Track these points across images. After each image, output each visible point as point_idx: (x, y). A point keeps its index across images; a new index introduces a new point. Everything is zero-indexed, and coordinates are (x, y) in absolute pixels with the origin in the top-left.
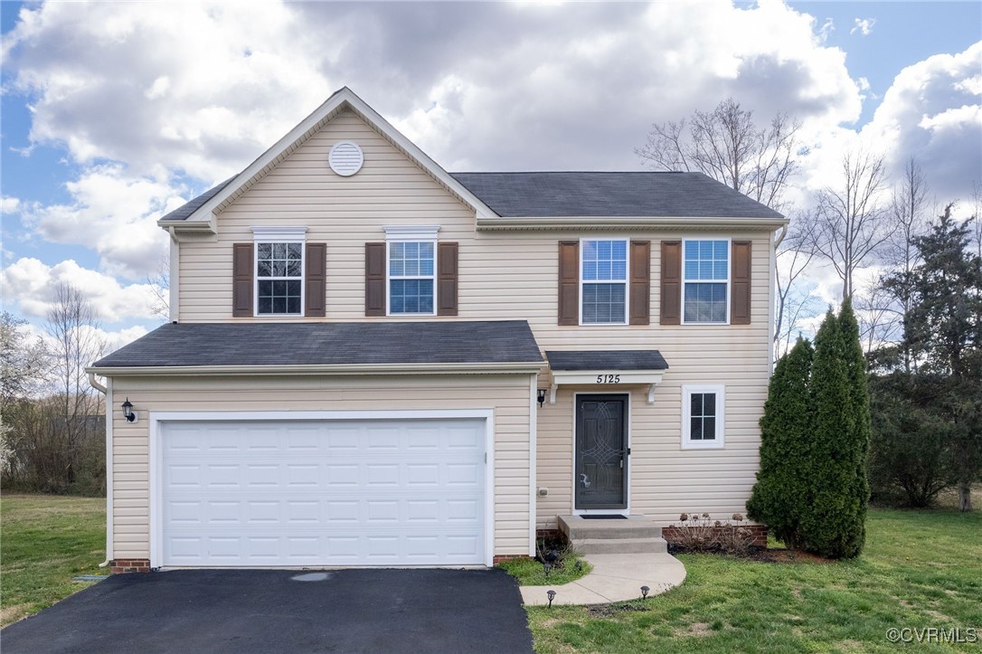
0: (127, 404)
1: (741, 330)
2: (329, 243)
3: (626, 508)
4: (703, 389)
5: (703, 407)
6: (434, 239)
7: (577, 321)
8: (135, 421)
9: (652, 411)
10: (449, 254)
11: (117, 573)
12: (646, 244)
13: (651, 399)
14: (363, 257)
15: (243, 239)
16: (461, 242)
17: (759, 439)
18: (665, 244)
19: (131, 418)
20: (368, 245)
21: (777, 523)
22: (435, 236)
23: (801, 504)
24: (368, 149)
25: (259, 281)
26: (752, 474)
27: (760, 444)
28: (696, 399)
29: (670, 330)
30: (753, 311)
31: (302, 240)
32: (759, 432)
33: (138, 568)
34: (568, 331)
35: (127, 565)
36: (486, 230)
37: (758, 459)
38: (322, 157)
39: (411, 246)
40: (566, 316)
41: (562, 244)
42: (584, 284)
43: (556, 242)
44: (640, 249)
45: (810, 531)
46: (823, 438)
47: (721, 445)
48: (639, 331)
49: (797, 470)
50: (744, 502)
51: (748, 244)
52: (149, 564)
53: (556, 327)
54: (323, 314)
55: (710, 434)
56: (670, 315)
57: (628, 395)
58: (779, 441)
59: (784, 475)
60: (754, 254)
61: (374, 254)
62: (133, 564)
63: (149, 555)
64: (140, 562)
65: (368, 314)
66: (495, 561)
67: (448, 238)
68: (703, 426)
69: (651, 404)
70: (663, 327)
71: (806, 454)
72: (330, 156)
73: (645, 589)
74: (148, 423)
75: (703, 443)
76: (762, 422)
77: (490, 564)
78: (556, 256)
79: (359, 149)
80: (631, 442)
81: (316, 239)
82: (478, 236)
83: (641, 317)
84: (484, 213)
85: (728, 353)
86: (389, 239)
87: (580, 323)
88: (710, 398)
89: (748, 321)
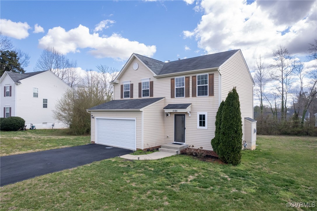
1: (211, 97)
2: (134, 84)
3: (185, 142)
4: (202, 113)
5: (202, 118)
7: (174, 97)
9: (190, 119)
10: (152, 83)
12: (189, 77)
15: (122, 84)
16: (154, 81)
18: (193, 77)
20: (139, 83)
22: (149, 80)
25: (124, 92)
28: (200, 116)
29: (194, 98)
30: (214, 92)
31: (129, 83)
34: (173, 99)
35: (93, 142)
36: (158, 78)
39: (146, 83)
40: (172, 96)
41: (172, 79)
42: (176, 88)
43: (170, 79)
44: (187, 79)
47: (207, 128)
48: (187, 99)
51: (213, 75)
53: (171, 98)
54: (133, 98)
55: (204, 125)
56: (194, 95)
57: (185, 115)
60: (214, 77)
61: (140, 84)
67: (151, 80)
68: (202, 123)
69: (190, 117)
70: (193, 98)
72: (133, 66)
74: (95, 119)
75: (202, 127)
78: (170, 82)
79: (138, 64)
80: (186, 126)
81: (132, 83)
83: (188, 96)
84: (154, 75)
85: (208, 104)
86: (142, 82)
87: (175, 97)
88: (204, 116)
89: (213, 95)
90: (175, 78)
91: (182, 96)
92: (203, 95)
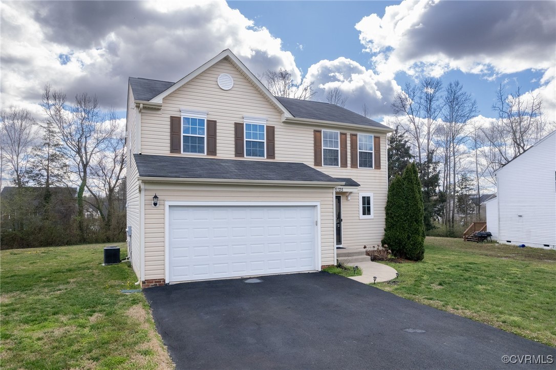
0: (156, 197)
1: (377, 171)
2: (218, 121)
3: (341, 244)
4: (366, 195)
5: (366, 201)
6: (265, 124)
8: (157, 206)
9: (349, 203)
10: (271, 131)
11: (146, 287)
12: (345, 134)
13: (349, 199)
14: (233, 129)
15: (176, 114)
16: (276, 126)
17: (384, 215)
18: (352, 135)
19: (155, 204)
20: (236, 124)
21: (396, 248)
22: (265, 123)
23: (406, 241)
24: (235, 79)
25: (183, 136)
26: (383, 229)
27: (385, 217)
28: (364, 199)
29: (354, 170)
30: (381, 164)
31: (205, 118)
32: (384, 212)
33: (158, 284)
34: (318, 168)
35: (152, 282)
37: (385, 223)
38: (215, 79)
39: (255, 126)
40: (318, 163)
41: (315, 131)
43: (313, 130)
44: (343, 136)
45: (410, 250)
46: (412, 214)
47: (373, 217)
48: (344, 170)
49: (403, 227)
50: (380, 240)
51: (379, 138)
52: (164, 281)
53: (313, 166)
54: (215, 155)
55: (369, 213)
56: (354, 165)
57: (340, 196)
58: (395, 216)
59: (398, 229)
60: (381, 142)
61: (238, 128)
62: (155, 282)
63: (165, 276)
64: (159, 281)
65: (236, 156)
66: (322, 268)
67: (271, 124)
68: (367, 211)
70: (352, 169)
71: (405, 221)
72: (219, 78)
73: (375, 278)
74: (164, 207)
75: (367, 217)
76: (386, 208)
77: (320, 270)
78: (313, 136)
79: (232, 78)
80: (343, 217)
81: (212, 118)
82: (282, 124)
83: (344, 165)
84: (287, 115)
85: (374, 181)
86: (246, 122)
87: (323, 165)
88: (369, 198)
89: (380, 168)
90: (323, 130)
91: (334, 165)
92: (365, 166)
